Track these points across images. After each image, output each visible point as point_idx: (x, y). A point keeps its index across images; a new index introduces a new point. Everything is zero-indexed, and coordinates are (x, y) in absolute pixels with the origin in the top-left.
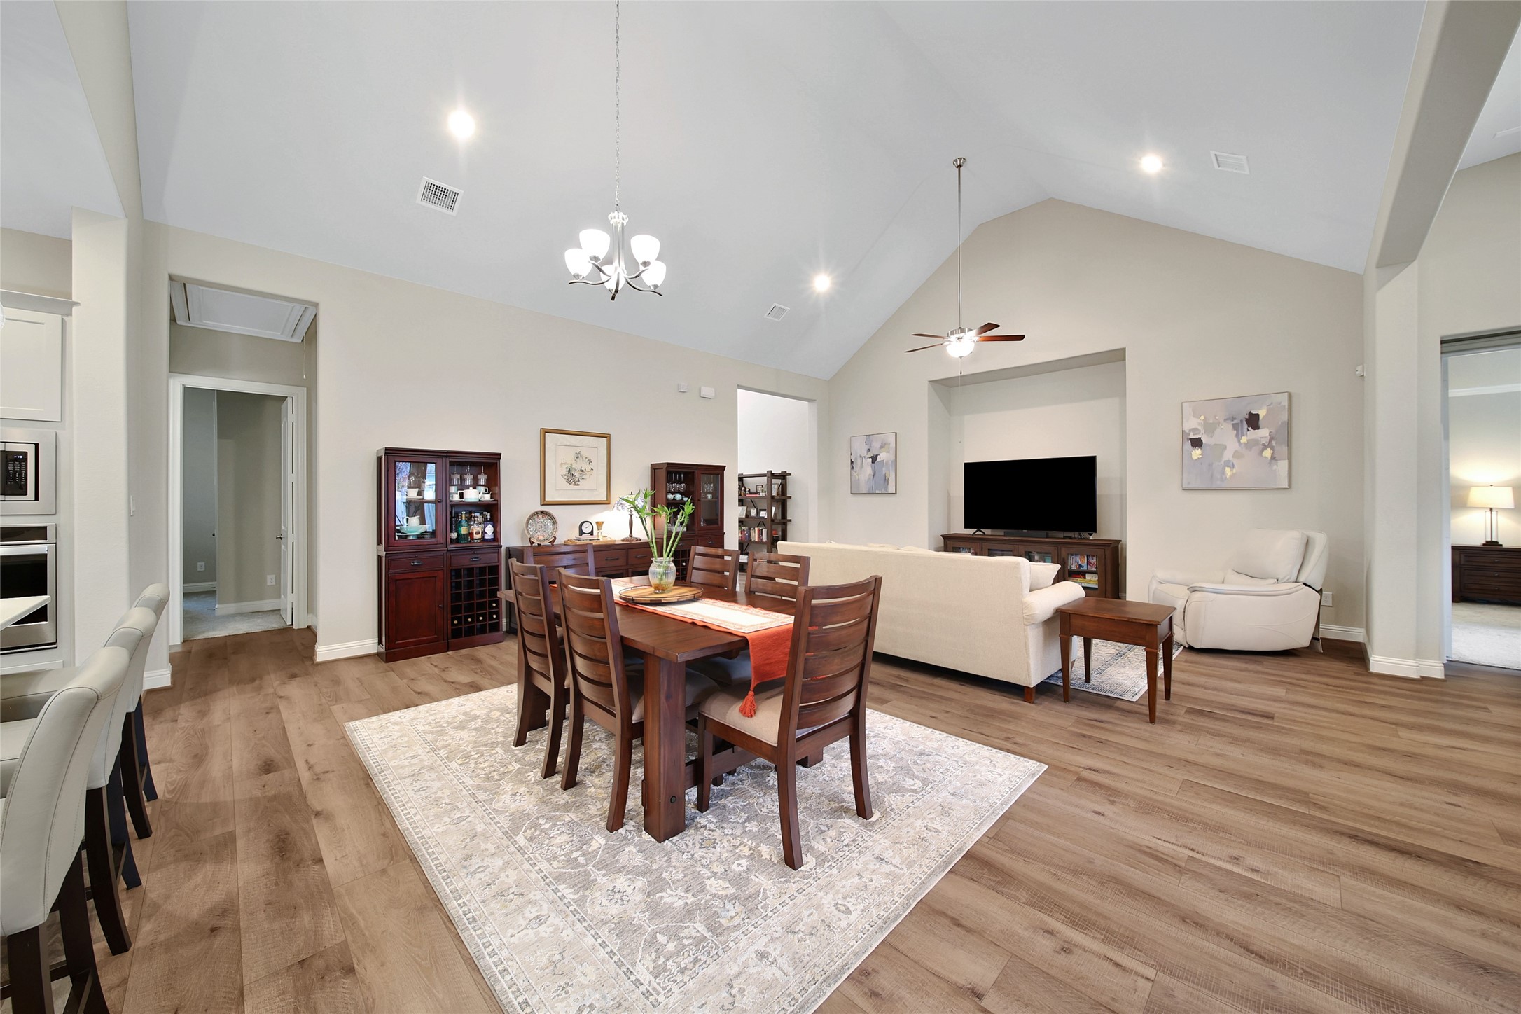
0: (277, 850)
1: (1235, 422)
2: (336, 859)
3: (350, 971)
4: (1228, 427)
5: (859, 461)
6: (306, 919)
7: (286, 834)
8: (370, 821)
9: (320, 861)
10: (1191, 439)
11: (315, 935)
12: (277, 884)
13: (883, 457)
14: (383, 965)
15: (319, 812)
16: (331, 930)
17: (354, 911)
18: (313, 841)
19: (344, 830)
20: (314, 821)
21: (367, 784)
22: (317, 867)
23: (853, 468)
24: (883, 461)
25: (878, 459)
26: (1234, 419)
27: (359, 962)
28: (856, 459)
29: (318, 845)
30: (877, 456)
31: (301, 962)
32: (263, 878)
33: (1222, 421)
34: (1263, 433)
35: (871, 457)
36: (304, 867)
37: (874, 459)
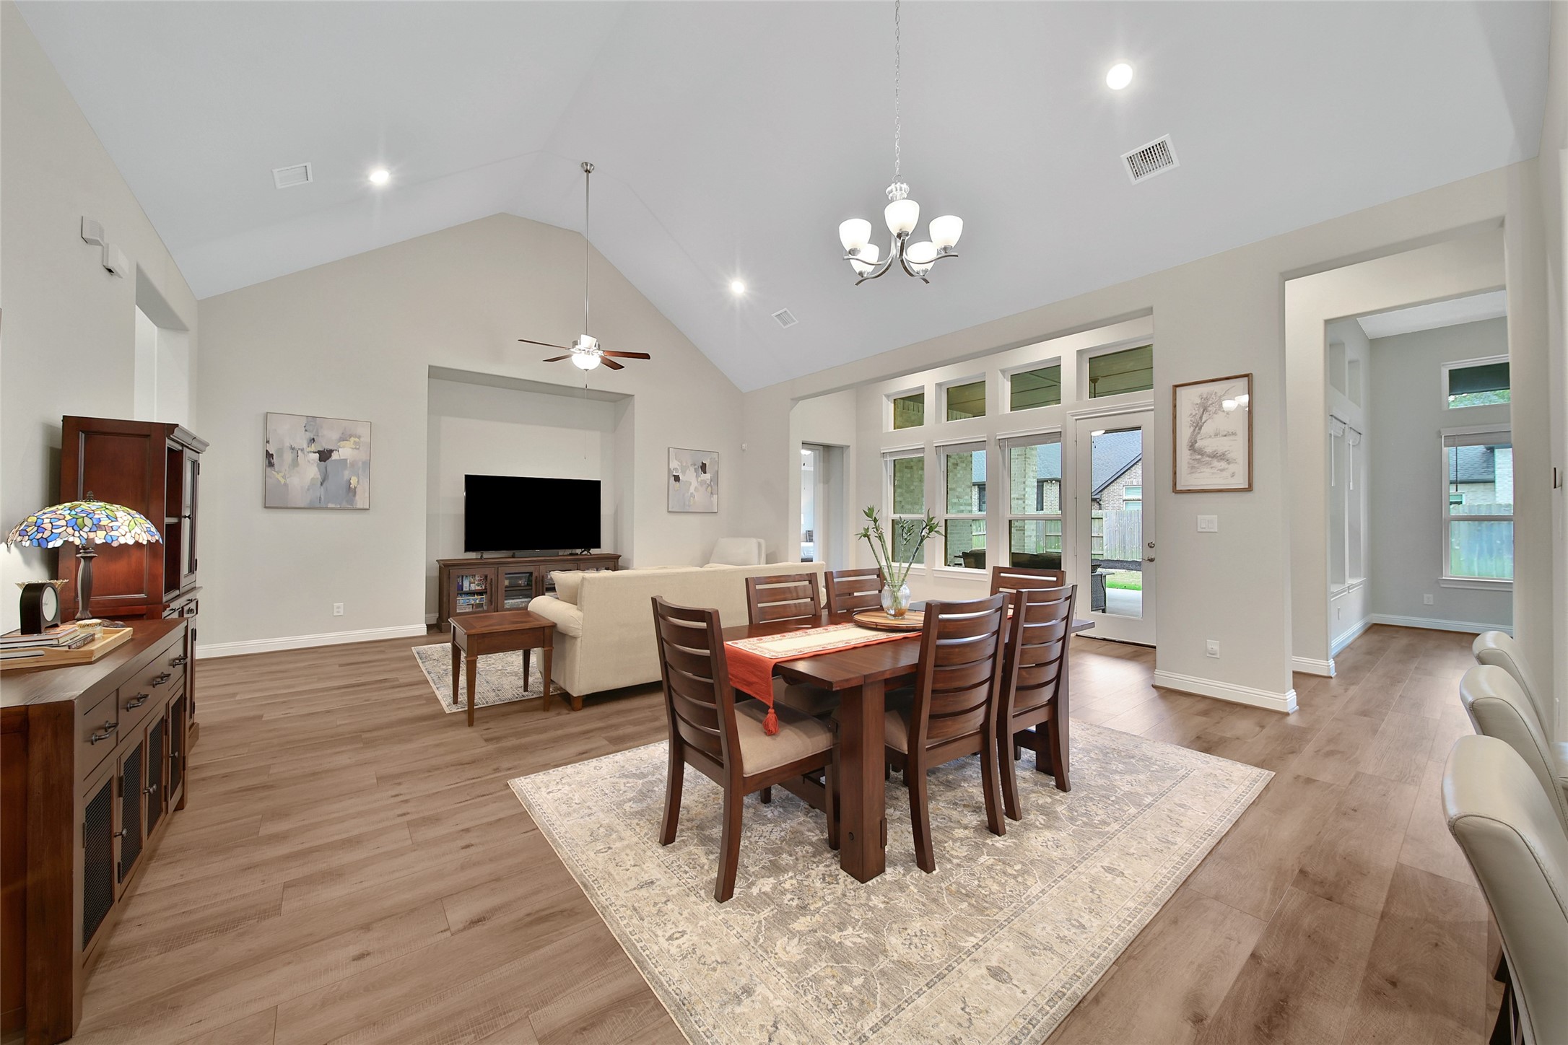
0: (1285, 1016)
1: (696, 467)
2: (1239, 943)
3: (1302, 872)
4: (692, 469)
5: (288, 456)
6: (1307, 921)
7: (1259, 1028)
8: (1165, 949)
9: (1254, 956)
10: (674, 476)
11: (1308, 905)
12: (1312, 974)
13: (344, 452)
14: (1280, 859)
15: (1193, 1022)
16: (1294, 899)
17: (1268, 894)
18: (1240, 984)
19: (1200, 966)
20: (1212, 1012)
21: (1096, 1000)
22: (1262, 953)
23: (271, 465)
24: (346, 460)
25: (335, 456)
26: (695, 465)
27: (1293, 871)
28: (280, 451)
29: (1239, 975)
30: (331, 451)
31: (1330, 899)
32: (1321, 993)
33: (689, 465)
34: (708, 476)
35: (319, 452)
36: (1275, 965)
37: (325, 455)
